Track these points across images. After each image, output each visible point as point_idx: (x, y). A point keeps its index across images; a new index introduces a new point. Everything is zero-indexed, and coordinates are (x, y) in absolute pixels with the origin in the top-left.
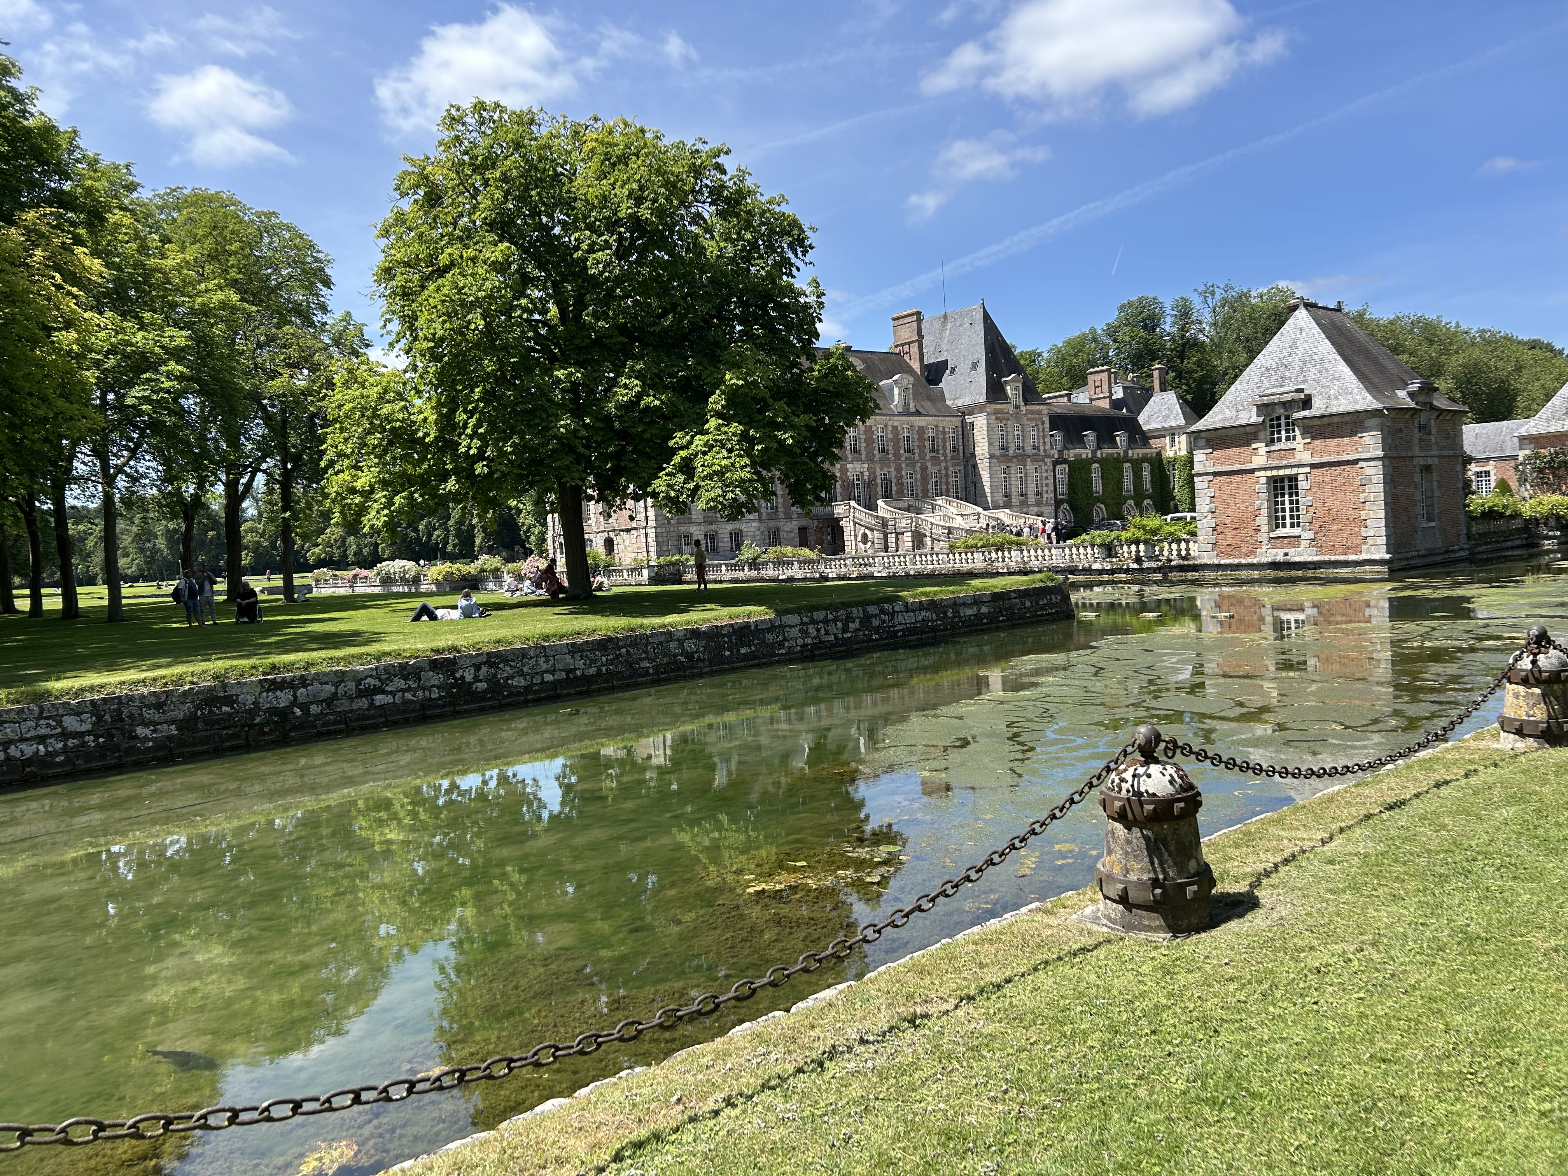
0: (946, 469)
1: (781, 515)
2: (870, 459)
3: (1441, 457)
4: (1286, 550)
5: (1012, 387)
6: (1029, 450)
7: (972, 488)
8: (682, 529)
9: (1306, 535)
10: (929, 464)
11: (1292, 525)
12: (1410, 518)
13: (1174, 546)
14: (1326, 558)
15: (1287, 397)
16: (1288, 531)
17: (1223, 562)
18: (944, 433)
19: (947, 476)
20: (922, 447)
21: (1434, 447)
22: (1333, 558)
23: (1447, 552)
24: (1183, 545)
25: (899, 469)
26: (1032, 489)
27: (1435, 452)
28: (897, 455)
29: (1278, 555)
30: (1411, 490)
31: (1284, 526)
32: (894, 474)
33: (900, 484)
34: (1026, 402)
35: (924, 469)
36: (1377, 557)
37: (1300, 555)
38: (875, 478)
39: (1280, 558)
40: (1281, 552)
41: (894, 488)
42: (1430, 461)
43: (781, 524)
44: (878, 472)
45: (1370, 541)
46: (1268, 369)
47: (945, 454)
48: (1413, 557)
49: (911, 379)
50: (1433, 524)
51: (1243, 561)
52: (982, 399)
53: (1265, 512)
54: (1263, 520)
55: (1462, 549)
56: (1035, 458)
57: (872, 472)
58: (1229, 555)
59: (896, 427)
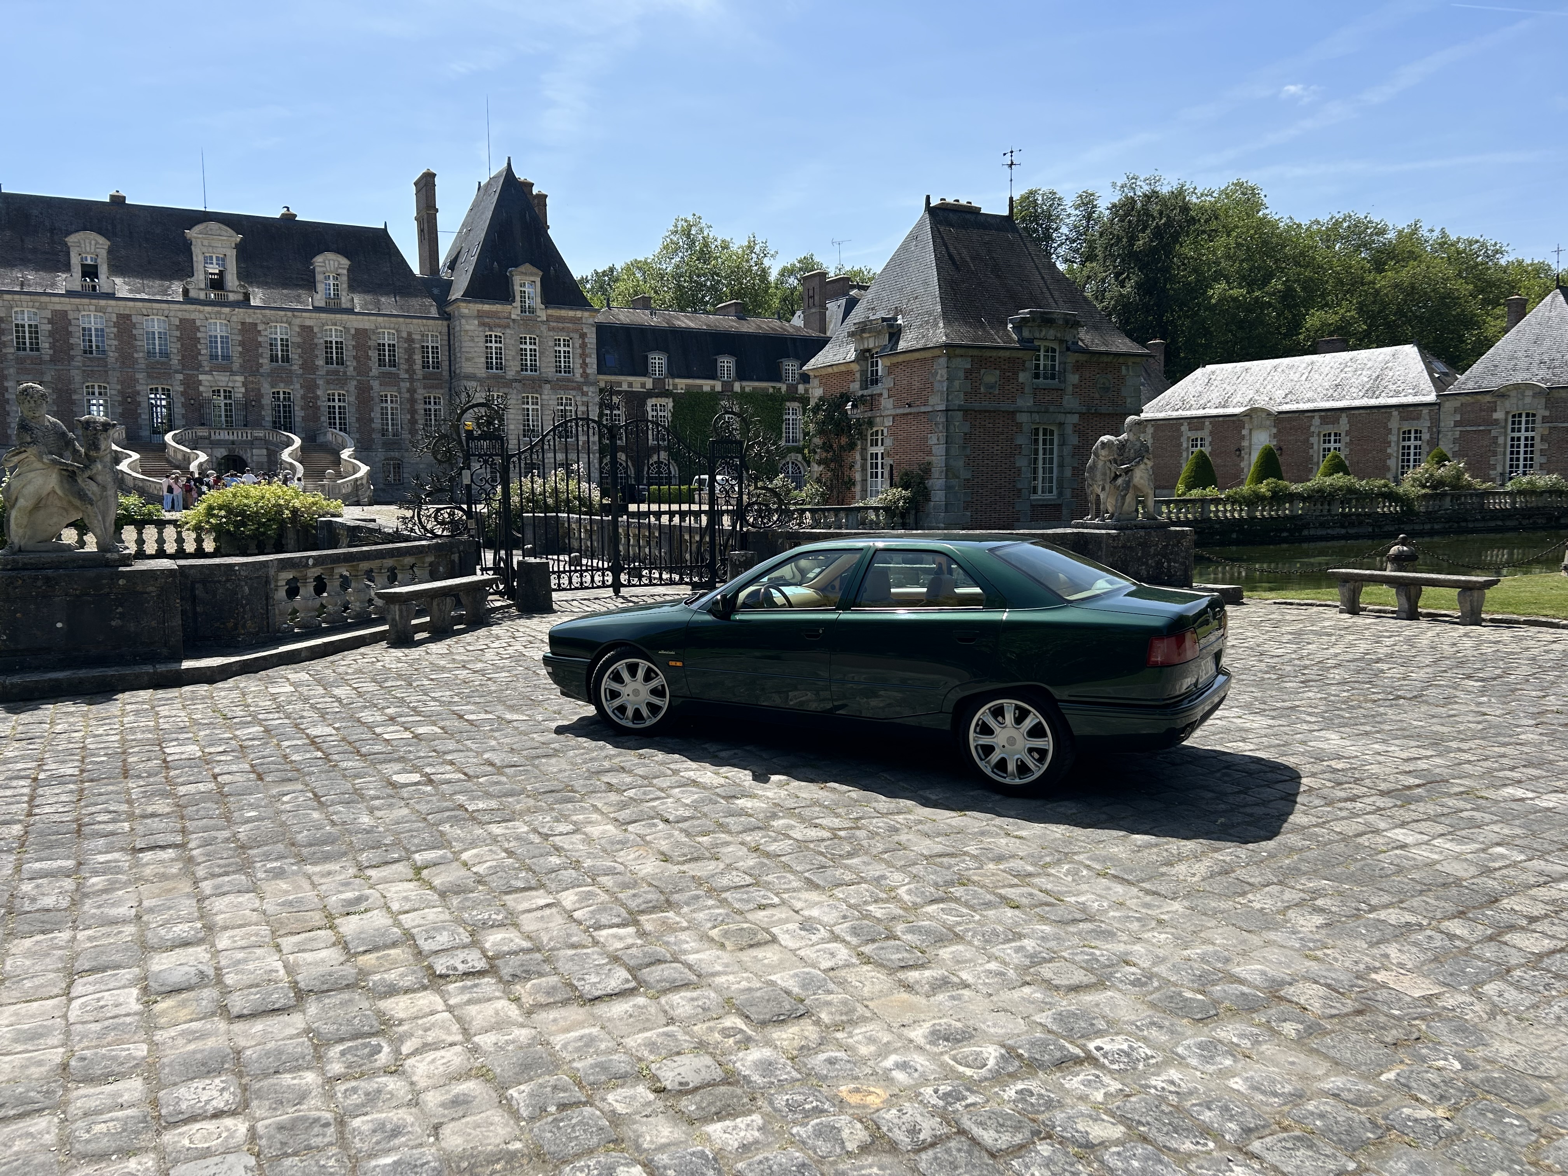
0: (412, 391)
2: (251, 370)
5: (522, 282)
6: (547, 368)
18: (410, 340)
19: (413, 401)
25: (310, 387)
28: (309, 367)
32: (299, 392)
33: (312, 407)
34: (547, 304)
38: (260, 396)
41: (299, 414)
44: (267, 390)
47: (411, 371)
49: (345, 262)
52: (459, 295)
56: (559, 385)
57: (252, 390)
59: (310, 328)
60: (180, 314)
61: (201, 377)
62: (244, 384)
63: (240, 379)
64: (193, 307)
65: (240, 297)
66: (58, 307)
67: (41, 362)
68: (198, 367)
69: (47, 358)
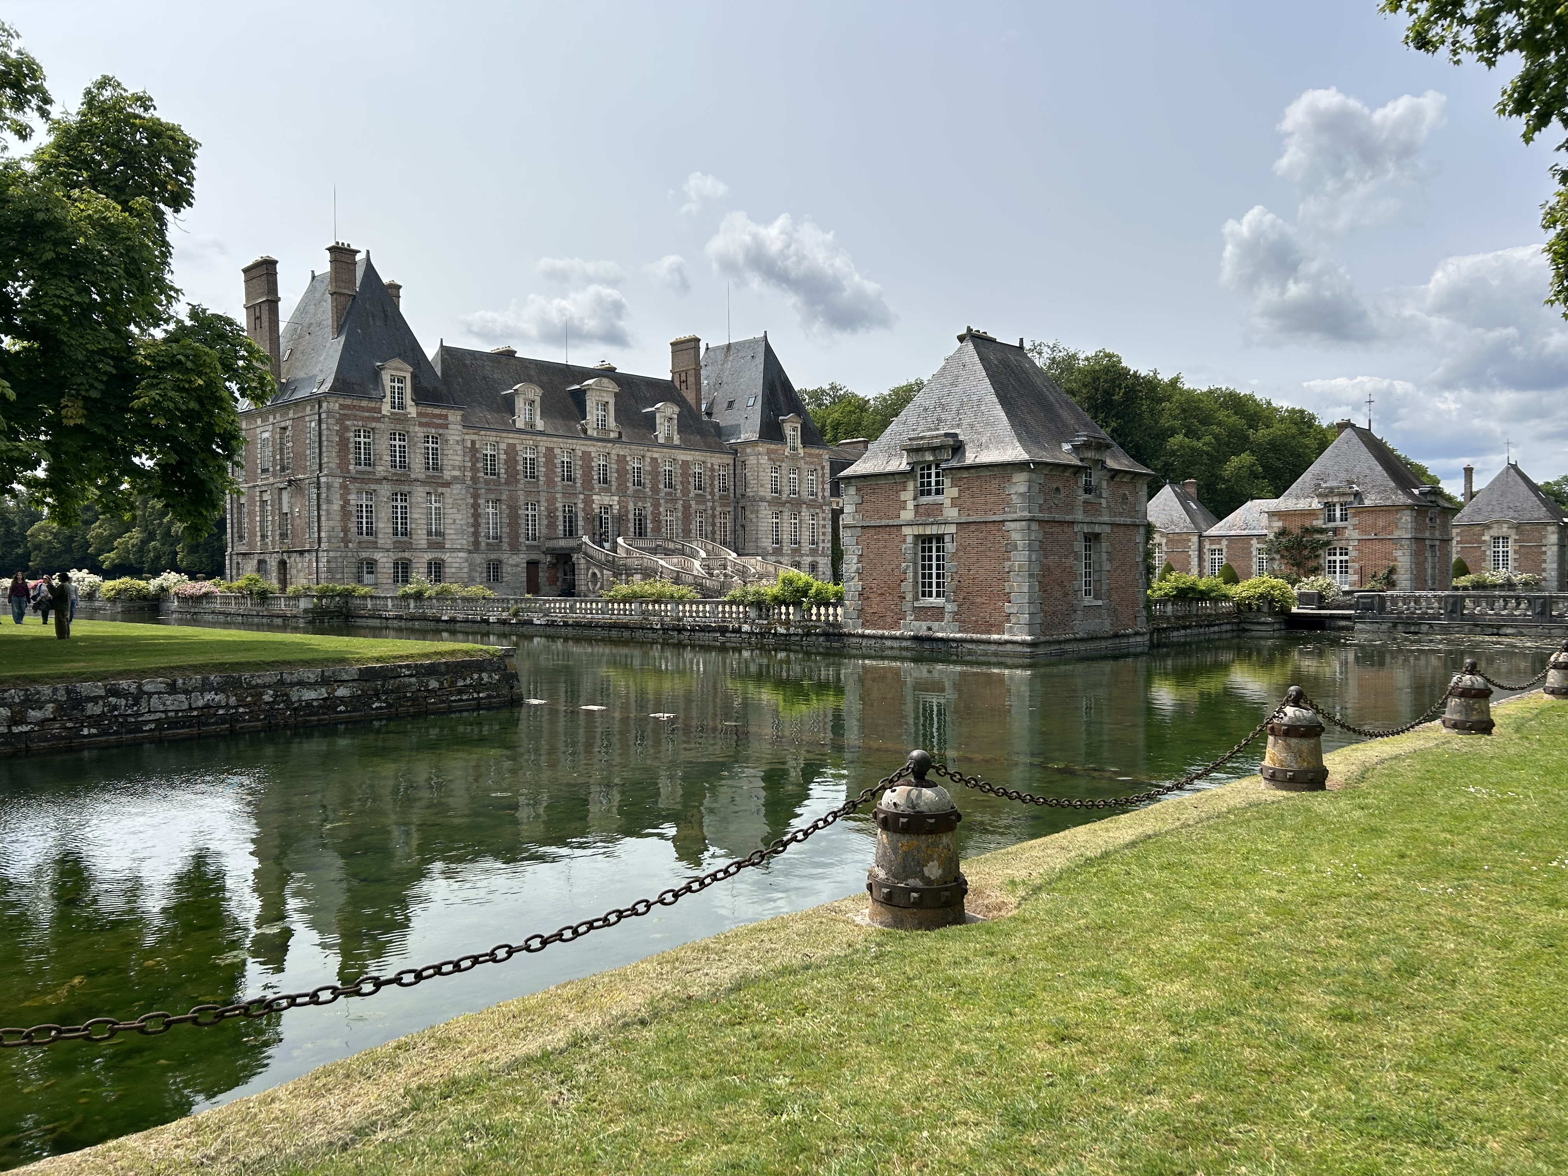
0: (713, 509)
1: (505, 546)
2: (622, 491)
3: (1113, 525)
4: (929, 623)
5: (791, 428)
6: (805, 495)
7: (740, 532)
8: (364, 555)
9: (949, 607)
10: (693, 503)
11: (938, 595)
12: (1066, 595)
13: (823, 610)
14: (969, 636)
15: (937, 442)
16: (933, 601)
17: (867, 632)
18: (712, 470)
19: (714, 516)
20: (685, 484)
21: (1105, 512)
22: (975, 636)
23: (1116, 636)
24: (831, 610)
25: (656, 505)
26: (806, 536)
27: (1106, 519)
28: (655, 490)
29: (921, 628)
30: (1070, 561)
31: (930, 595)
32: (650, 509)
33: (657, 521)
34: (805, 443)
35: (686, 507)
36: (1018, 638)
37: (942, 630)
38: (627, 512)
39: (923, 633)
40: (924, 625)
41: (650, 526)
42: (1097, 529)
43: (504, 557)
44: (631, 507)
45: (1013, 620)
46: (926, 410)
47: (712, 494)
48: (1066, 641)
49: (677, 409)
50: (1100, 603)
51: (886, 633)
52: (755, 437)
53: (910, 575)
54: (907, 587)
55: (1137, 634)
56: (811, 505)
57: (623, 507)
58: (875, 626)
59: (656, 459)
60: (582, 448)
61: (594, 497)
62: (619, 503)
63: (616, 498)
64: (590, 442)
65: (617, 435)
66: (511, 441)
67: (500, 484)
68: (592, 488)
69: (503, 481)
